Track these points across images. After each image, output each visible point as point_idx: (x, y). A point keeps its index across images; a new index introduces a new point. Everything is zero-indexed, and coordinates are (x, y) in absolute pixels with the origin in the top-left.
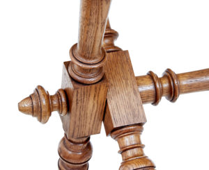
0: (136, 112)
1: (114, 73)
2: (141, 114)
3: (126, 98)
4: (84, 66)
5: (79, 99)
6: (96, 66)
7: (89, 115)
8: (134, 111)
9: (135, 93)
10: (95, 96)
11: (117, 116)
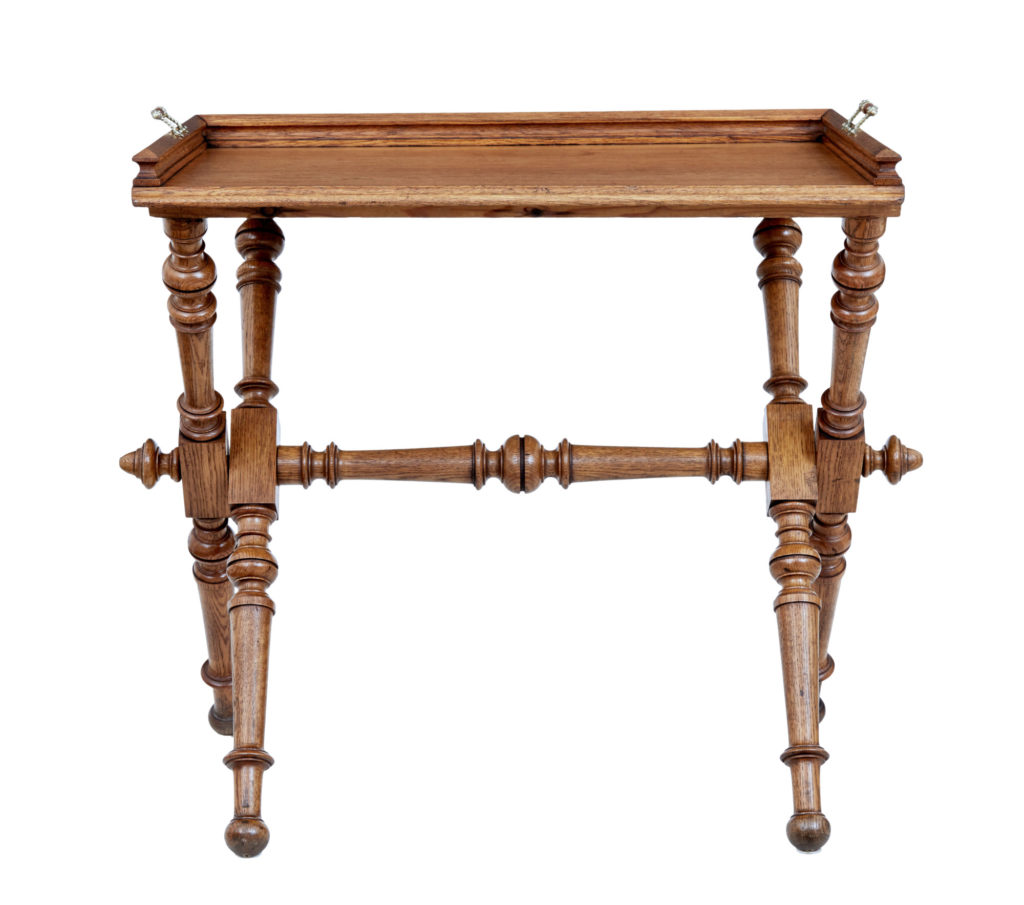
0: (264, 490)
1: (248, 435)
2: (270, 493)
3: (256, 470)
4: (193, 417)
5: (189, 460)
6: (211, 416)
7: (207, 486)
8: (260, 489)
9: (270, 465)
10: (209, 460)
11: (236, 491)
